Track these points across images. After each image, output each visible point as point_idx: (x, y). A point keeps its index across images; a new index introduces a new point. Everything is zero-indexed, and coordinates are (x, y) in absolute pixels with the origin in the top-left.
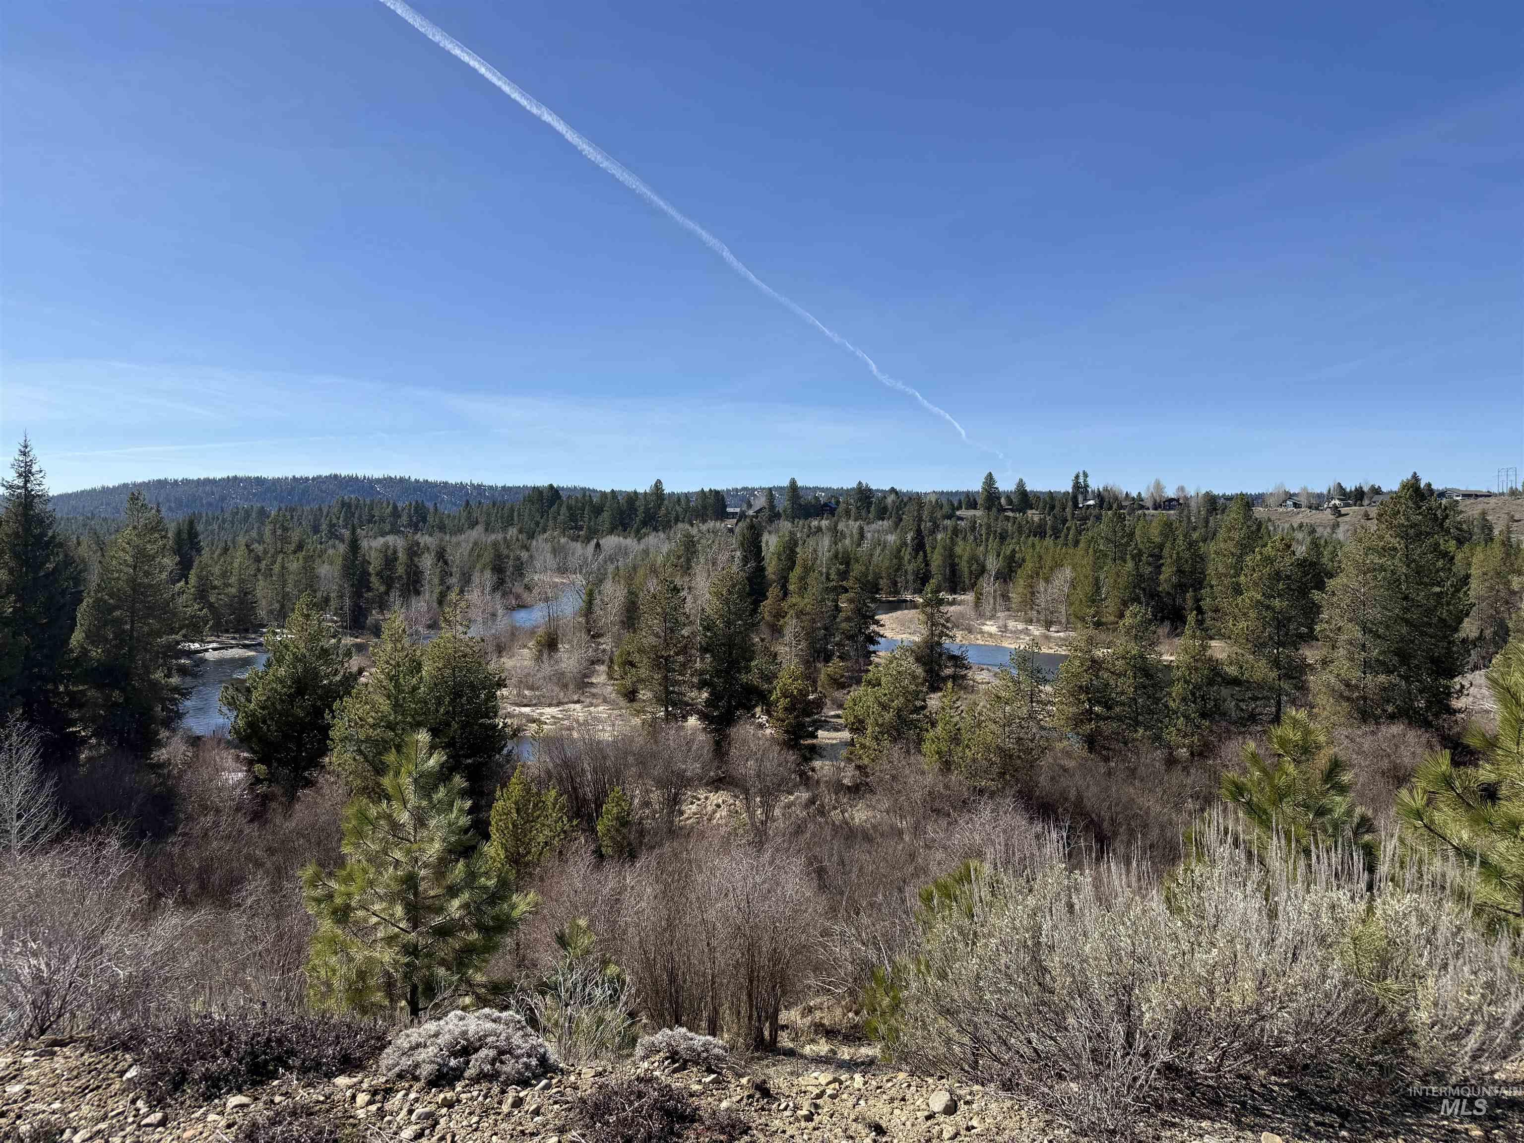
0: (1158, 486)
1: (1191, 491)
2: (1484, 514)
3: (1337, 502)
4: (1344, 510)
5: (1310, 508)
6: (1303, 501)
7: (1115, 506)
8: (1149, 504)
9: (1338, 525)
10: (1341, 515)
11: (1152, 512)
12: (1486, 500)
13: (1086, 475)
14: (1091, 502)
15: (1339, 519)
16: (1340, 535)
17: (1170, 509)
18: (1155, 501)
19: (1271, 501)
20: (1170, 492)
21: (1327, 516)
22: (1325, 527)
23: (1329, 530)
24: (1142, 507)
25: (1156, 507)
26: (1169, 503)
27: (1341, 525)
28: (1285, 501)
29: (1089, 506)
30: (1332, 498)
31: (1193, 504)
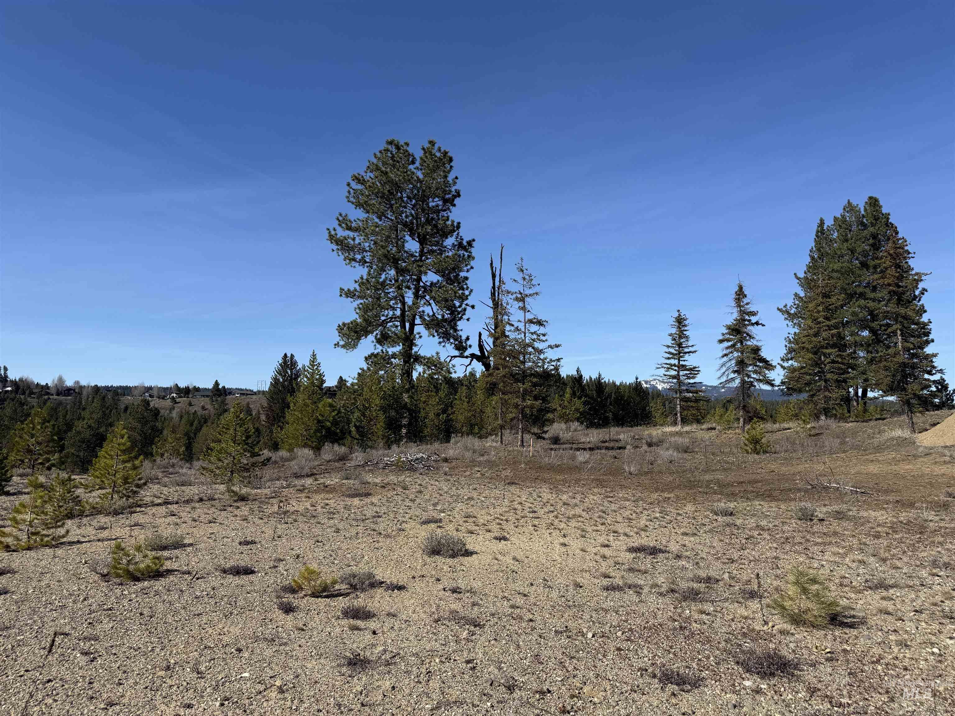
0: (61, 379)
1: (83, 383)
2: (248, 404)
3: (175, 395)
4: (178, 400)
5: (159, 398)
6: (155, 393)
7: (27, 392)
8: (53, 391)
9: (174, 408)
10: (176, 403)
11: (55, 397)
12: (251, 396)
13: (6, 369)
14: (9, 389)
15: (175, 405)
16: (174, 414)
17: (69, 395)
18: (58, 390)
19: (136, 392)
20: (69, 383)
21: (168, 403)
22: (166, 410)
23: (168, 412)
24: (48, 394)
25: (58, 394)
26: (69, 391)
27: (176, 409)
28: (144, 393)
29: (8, 391)
30: (172, 393)
31: (85, 393)
